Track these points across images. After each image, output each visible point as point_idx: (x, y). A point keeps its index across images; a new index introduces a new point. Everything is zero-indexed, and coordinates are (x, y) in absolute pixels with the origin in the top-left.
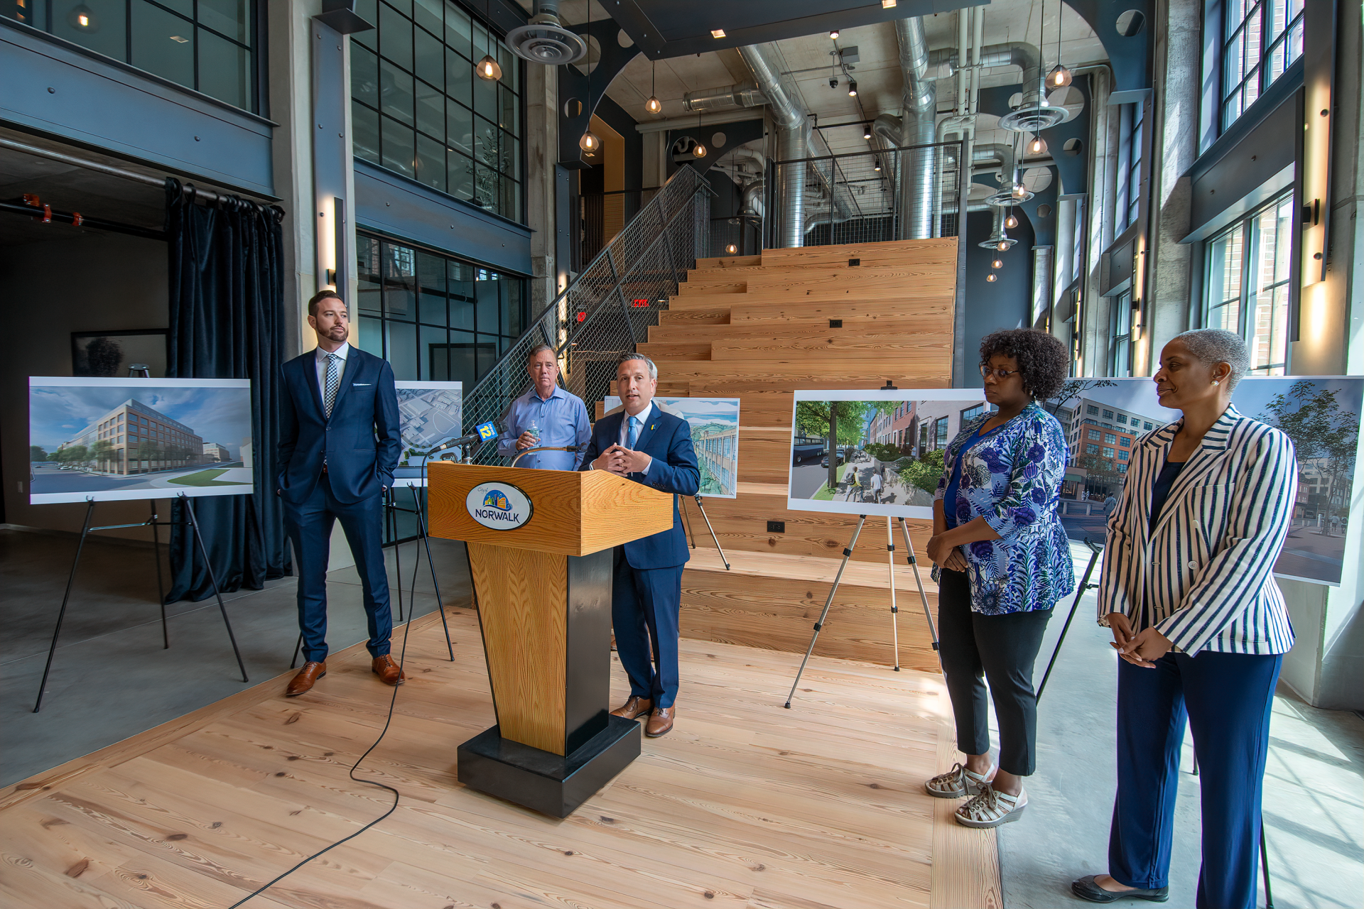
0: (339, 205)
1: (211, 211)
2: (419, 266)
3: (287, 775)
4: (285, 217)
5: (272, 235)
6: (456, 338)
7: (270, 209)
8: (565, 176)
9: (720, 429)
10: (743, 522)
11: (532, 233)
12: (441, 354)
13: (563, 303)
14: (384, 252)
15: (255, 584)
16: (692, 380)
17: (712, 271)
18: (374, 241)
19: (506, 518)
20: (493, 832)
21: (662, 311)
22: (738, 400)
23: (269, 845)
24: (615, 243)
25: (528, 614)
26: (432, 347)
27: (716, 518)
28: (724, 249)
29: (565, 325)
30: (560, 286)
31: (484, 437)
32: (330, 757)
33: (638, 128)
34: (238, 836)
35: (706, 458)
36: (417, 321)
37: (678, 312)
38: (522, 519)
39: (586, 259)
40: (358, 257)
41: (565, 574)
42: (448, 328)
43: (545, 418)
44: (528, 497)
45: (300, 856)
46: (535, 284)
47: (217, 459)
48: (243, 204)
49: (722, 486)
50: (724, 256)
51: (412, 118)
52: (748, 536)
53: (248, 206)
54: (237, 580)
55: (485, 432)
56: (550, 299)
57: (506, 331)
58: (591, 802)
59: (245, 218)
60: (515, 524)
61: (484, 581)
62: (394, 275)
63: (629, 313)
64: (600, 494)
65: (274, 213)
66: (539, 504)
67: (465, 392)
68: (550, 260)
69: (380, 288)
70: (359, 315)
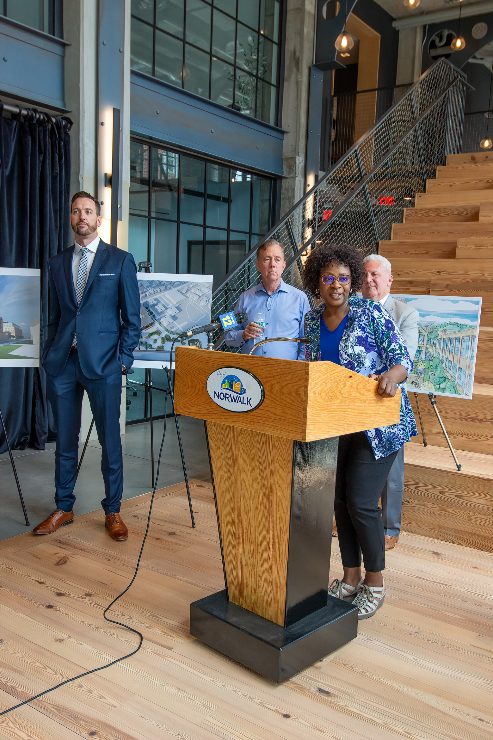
0: (117, 114)
1: (15, 122)
2: (182, 169)
3: (54, 608)
4: (73, 127)
5: (62, 143)
6: (211, 235)
7: (61, 120)
8: (319, 77)
9: (459, 328)
10: (478, 424)
11: (285, 135)
12: (197, 249)
13: (310, 201)
14: (153, 156)
15: (39, 444)
16: (434, 278)
17: (463, 167)
18: (146, 147)
19: (240, 401)
20: (220, 684)
21: (408, 208)
22: (480, 299)
23: (38, 664)
24: (364, 142)
25: (256, 491)
26: (190, 243)
27: (451, 418)
28: (478, 144)
29: (311, 223)
30: (309, 186)
31: (226, 326)
32: (89, 597)
33: (394, 24)
34: (15, 653)
35: (443, 357)
36: (178, 220)
37: (424, 209)
38: (254, 403)
39: (335, 159)
40: (131, 162)
41: (290, 458)
42: (205, 226)
43: (271, 311)
44: (260, 383)
45: (61, 677)
46: (285, 184)
47: (13, 337)
48: (40, 117)
49: (458, 386)
50: (477, 151)
51: (181, 30)
52: (483, 439)
53: (44, 118)
54: (25, 440)
55: (227, 321)
56: (298, 196)
57: (256, 229)
58: (309, 672)
59: (41, 129)
60: (248, 408)
61: (219, 457)
62: (161, 177)
63: (374, 211)
64: (327, 385)
65: (64, 123)
66: (270, 391)
67: (216, 284)
68: (300, 160)
69: (147, 189)
70: (130, 214)
